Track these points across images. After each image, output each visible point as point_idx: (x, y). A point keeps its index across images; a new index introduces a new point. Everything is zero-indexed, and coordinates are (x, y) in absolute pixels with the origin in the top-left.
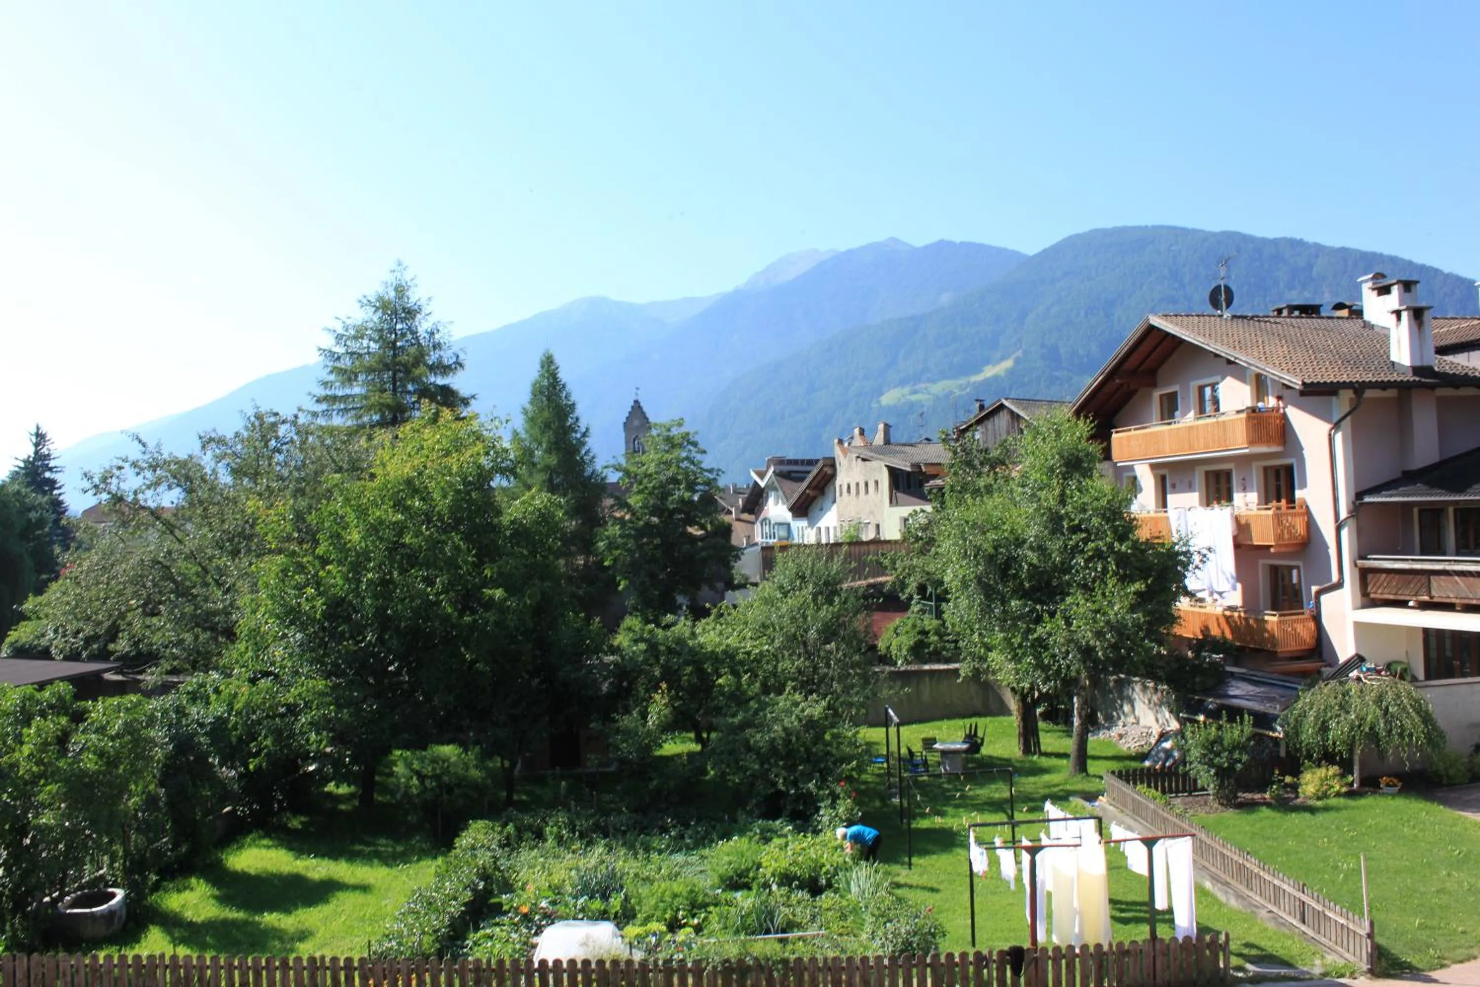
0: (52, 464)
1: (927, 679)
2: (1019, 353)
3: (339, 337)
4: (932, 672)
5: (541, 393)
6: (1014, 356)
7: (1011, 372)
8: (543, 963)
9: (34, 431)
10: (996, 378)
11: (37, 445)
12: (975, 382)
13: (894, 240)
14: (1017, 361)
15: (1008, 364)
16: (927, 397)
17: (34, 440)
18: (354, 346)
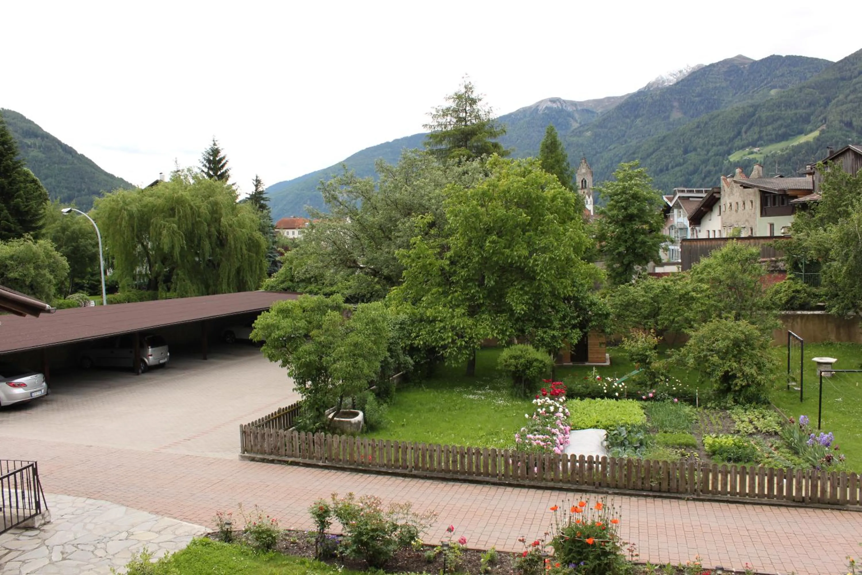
0: (264, 196)
1: (799, 320)
2: (824, 127)
3: (434, 116)
4: (802, 316)
5: (547, 147)
6: (820, 129)
7: (817, 139)
8: (573, 456)
9: (255, 178)
10: (807, 143)
11: (256, 186)
12: (793, 146)
13: (740, 57)
14: (823, 132)
15: (816, 133)
16: (760, 156)
17: (255, 183)
18: (443, 121)
